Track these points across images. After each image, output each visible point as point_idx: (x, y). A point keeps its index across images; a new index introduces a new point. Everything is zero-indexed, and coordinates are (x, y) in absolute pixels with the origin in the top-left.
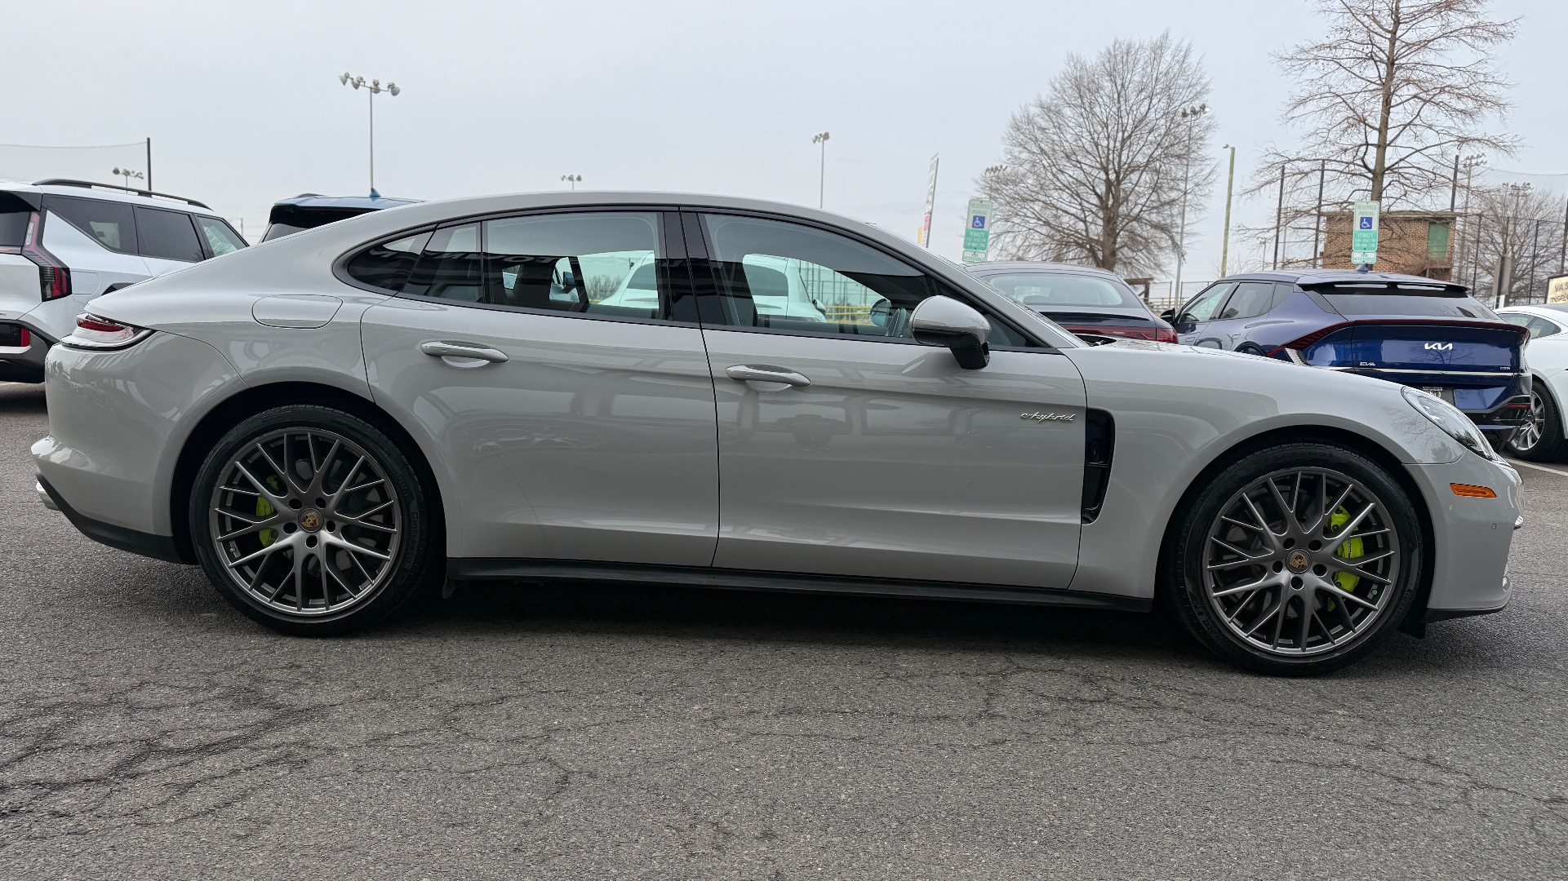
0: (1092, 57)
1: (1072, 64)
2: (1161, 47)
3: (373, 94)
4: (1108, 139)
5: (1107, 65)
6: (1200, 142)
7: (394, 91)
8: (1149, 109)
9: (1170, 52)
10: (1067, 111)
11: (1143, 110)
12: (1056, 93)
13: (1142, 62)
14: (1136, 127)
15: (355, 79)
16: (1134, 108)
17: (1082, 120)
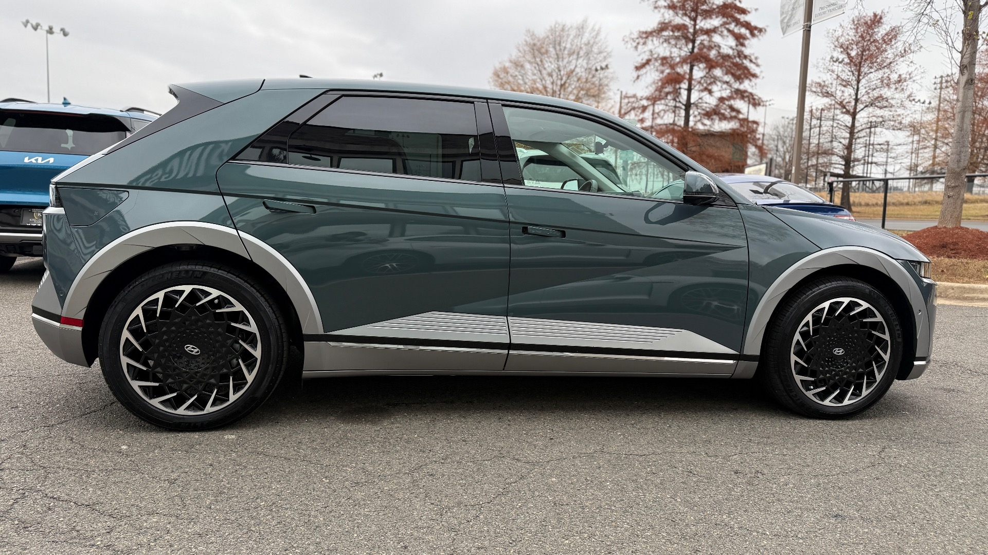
0: (541, 31)
1: (529, 35)
2: (582, 28)
3: (49, 35)
4: (553, 83)
5: (551, 37)
6: (607, 88)
7: (65, 34)
8: (576, 66)
9: (588, 31)
10: (528, 66)
11: (572, 67)
12: (520, 54)
13: (571, 37)
14: (569, 77)
15: (34, 24)
16: (567, 65)
17: (535, 72)
